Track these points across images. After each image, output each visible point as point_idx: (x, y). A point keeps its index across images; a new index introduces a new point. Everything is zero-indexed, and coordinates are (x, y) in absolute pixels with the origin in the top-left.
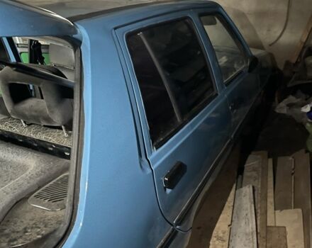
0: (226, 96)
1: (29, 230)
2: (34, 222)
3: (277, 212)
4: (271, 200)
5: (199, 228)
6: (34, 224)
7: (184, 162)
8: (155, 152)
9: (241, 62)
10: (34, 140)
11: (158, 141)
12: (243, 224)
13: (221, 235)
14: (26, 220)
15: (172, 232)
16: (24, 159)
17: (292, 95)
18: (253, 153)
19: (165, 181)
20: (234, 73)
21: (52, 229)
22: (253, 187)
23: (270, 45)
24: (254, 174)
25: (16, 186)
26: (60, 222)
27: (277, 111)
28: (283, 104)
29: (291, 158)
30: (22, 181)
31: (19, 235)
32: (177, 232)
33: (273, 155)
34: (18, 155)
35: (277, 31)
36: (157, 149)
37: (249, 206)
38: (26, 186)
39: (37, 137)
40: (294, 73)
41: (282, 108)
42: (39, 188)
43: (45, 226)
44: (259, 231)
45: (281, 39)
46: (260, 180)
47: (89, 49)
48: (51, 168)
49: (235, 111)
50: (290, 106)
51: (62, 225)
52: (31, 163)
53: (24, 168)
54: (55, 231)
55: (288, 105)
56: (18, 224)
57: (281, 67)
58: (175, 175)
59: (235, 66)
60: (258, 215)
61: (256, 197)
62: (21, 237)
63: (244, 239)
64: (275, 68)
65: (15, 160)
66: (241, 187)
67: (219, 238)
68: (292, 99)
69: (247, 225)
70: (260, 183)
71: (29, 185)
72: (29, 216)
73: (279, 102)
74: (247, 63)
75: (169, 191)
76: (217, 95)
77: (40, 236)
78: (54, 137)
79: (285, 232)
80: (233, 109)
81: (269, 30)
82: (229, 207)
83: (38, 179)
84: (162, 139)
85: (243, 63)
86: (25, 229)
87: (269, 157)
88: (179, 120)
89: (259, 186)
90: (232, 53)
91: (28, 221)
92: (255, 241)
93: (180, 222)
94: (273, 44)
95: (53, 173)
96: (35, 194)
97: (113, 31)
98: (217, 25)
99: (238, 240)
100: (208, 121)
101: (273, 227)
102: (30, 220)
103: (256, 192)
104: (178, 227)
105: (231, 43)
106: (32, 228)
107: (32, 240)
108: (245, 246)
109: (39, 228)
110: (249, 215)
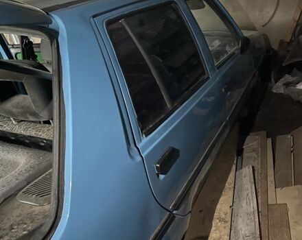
0: (218, 79)
1: (16, 227)
2: (20, 218)
3: (278, 190)
4: (271, 178)
5: (201, 211)
6: (21, 220)
7: (176, 147)
8: (145, 140)
9: (233, 44)
10: (24, 137)
11: (147, 128)
12: (244, 204)
13: (223, 216)
14: (13, 217)
15: (169, 217)
16: (14, 156)
17: (289, 74)
18: (251, 134)
19: (157, 167)
20: (226, 56)
21: (39, 224)
22: (253, 167)
23: (263, 26)
24: (254, 154)
25: (5, 183)
26: (46, 217)
27: (275, 91)
28: (279, 84)
29: (289, 136)
30: (11, 178)
31: (5, 232)
32: (174, 217)
33: (272, 135)
34: (8, 153)
35: (269, 11)
36: (146, 136)
37: (249, 186)
38: (14, 183)
39: (27, 133)
40: (289, 51)
41: (278, 88)
42: (28, 183)
43: (32, 222)
44: (260, 210)
45: (274, 19)
46: (260, 160)
47: (66, 39)
48: (41, 163)
49: (229, 93)
50: (287, 85)
51: (48, 219)
52: (21, 159)
53: (14, 165)
54: (42, 225)
55: (284, 85)
56: (5, 221)
57: (275, 47)
58: (167, 160)
59: (227, 48)
60: (259, 194)
61: (256, 177)
62: (7, 234)
63: (246, 218)
64: (269, 49)
65: (5, 157)
66: (242, 168)
67: (221, 220)
68: (288, 78)
69: (248, 205)
70: (260, 163)
71: (17, 181)
72: (16, 212)
73: (276, 83)
74: (238, 44)
75: (162, 177)
76: (208, 78)
77: (26, 232)
78: (43, 132)
79: (287, 209)
80: (226, 92)
81: (261, 11)
82: (230, 188)
83: (27, 175)
84: (151, 126)
85: (235, 45)
86: (12, 225)
87: (267, 137)
88: (169, 106)
89: (259, 166)
90: (224, 36)
91: (15, 218)
92: (257, 220)
93: (177, 207)
94: (266, 24)
95: (42, 168)
96: (24, 190)
97: (92, 19)
98: (205, 8)
99: (241, 220)
100: (200, 105)
101: (274, 205)
102: (18, 216)
103: (256, 172)
104: (175, 212)
105: (222, 26)
106: (18, 224)
107: (18, 237)
108: (247, 225)
109: (26, 224)
110: (250, 195)
